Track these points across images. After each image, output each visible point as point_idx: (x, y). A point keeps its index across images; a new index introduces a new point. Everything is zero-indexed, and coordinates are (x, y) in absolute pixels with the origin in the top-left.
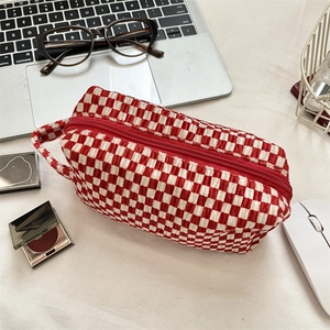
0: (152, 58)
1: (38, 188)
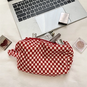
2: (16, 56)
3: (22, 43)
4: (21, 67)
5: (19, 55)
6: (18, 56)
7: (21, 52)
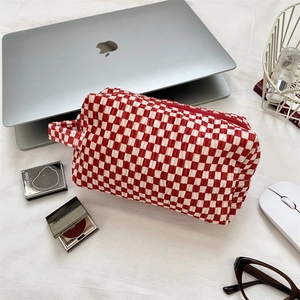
1: (66, 190)
2: (71, 140)
3: (98, 100)
4: (84, 178)
5: (81, 139)
6: (80, 142)
7: (89, 130)
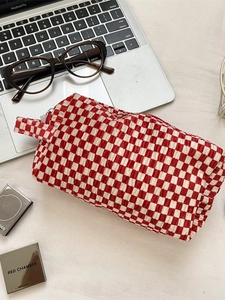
0: (104, 75)
5: (52, 132)
6: (51, 135)
